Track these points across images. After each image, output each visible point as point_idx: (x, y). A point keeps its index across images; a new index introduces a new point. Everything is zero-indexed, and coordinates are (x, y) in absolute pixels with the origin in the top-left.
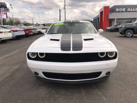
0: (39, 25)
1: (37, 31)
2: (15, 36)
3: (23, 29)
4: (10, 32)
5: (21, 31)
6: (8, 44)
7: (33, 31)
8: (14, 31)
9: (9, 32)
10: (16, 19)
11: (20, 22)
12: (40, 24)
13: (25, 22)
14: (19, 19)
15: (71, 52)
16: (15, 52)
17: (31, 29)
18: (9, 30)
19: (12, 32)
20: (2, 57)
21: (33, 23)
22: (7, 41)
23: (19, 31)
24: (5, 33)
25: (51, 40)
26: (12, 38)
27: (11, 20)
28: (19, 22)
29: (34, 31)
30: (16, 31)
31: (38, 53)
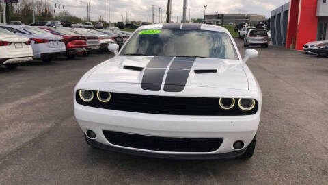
0: (106, 25)
1: (100, 44)
2: (40, 53)
3: (60, 38)
4: (28, 43)
5: (55, 43)
6: (22, 75)
7: (88, 43)
8: (37, 41)
9: (25, 43)
10: (41, 4)
11: (52, 13)
12: (108, 22)
13: (66, 13)
14: (49, 5)
15: (162, 93)
16: (41, 94)
17: (83, 38)
18: (26, 39)
19: (33, 42)
20: (12, 104)
21: (89, 19)
22: (19, 67)
23: (50, 41)
24: (17, 45)
25: (126, 67)
26: (31, 58)
27: (26, 6)
28: (49, 13)
29: (90, 43)
30: (44, 41)
31: (96, 92)
